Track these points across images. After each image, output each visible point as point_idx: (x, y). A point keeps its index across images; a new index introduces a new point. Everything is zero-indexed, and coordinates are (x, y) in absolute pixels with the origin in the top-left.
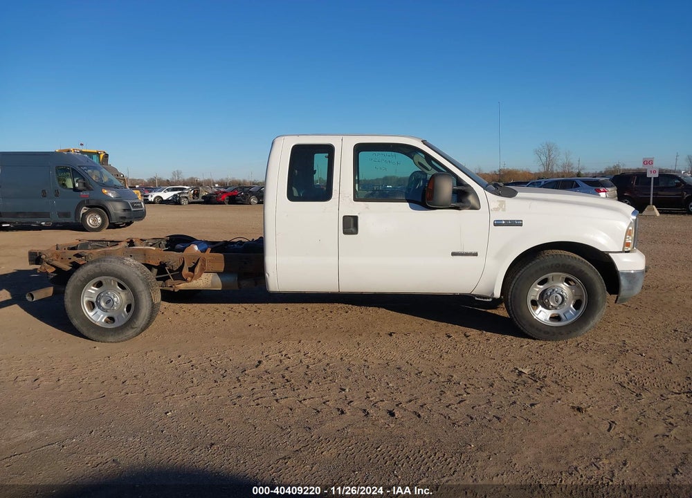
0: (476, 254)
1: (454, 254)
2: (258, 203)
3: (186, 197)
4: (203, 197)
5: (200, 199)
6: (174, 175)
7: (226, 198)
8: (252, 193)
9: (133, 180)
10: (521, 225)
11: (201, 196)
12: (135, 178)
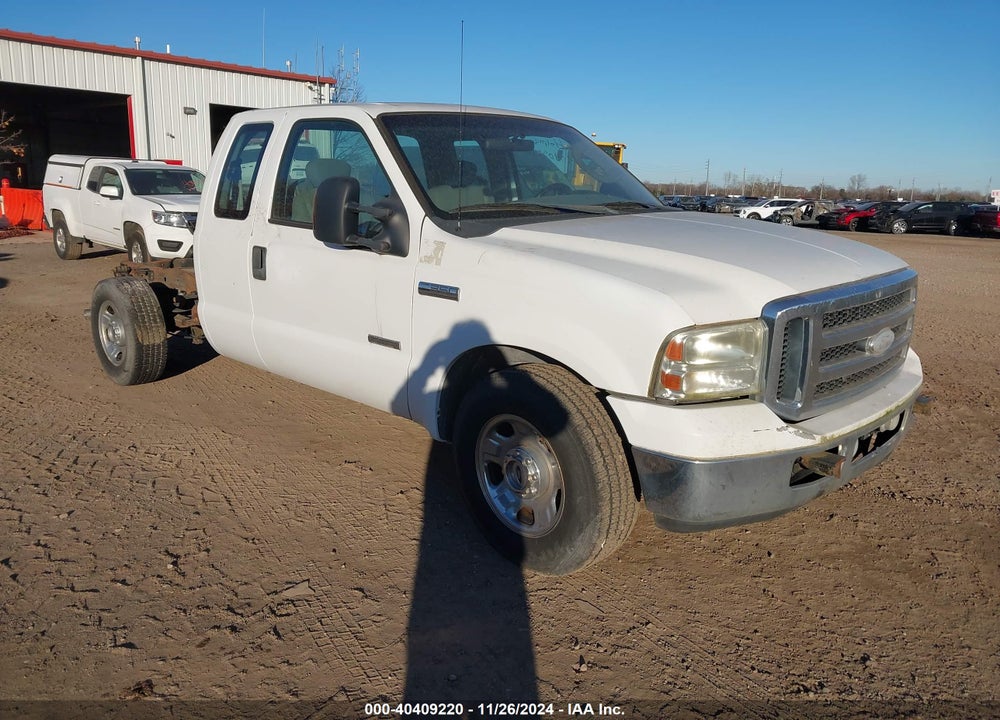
0: (395, 345)
1: (372, 339)
2: (907, 232)
3: (791, 216)
4: (819, 218)
5: (813, 221)
6: (853, 182)
7: (853, 220)
8: (898, 214)
9: (789, 188)
10: (455, 297)
11: (814, 215)
12: (794, 185)
